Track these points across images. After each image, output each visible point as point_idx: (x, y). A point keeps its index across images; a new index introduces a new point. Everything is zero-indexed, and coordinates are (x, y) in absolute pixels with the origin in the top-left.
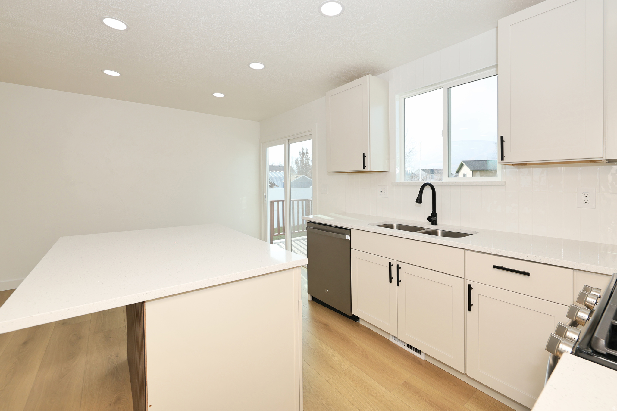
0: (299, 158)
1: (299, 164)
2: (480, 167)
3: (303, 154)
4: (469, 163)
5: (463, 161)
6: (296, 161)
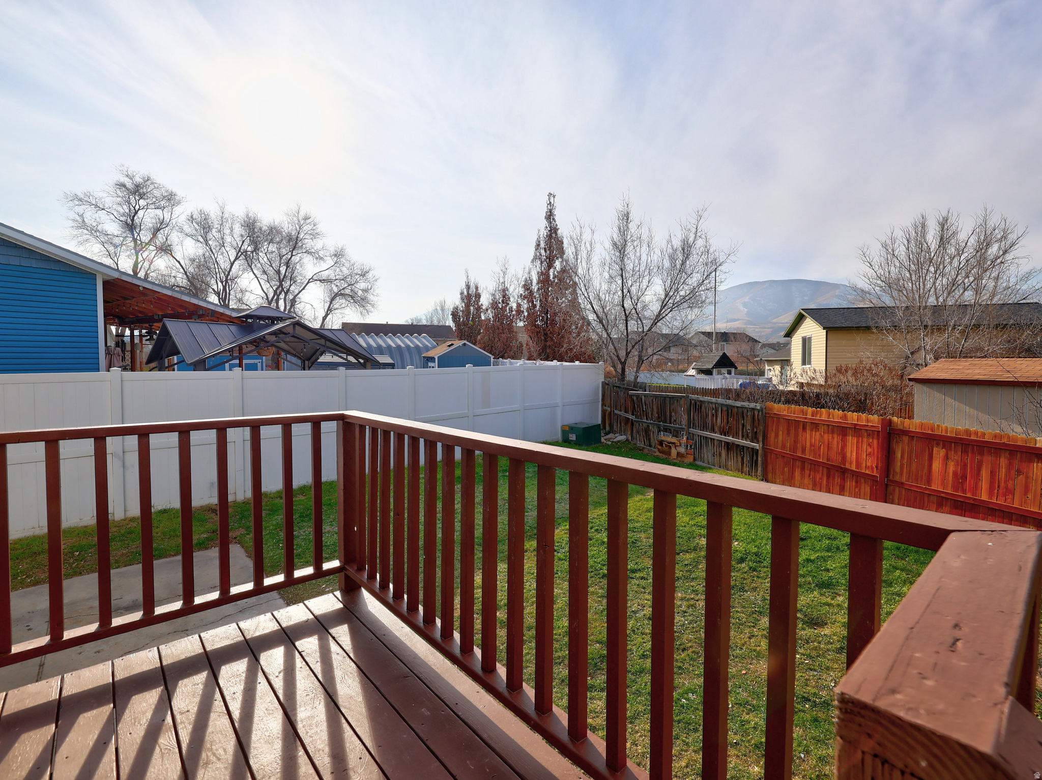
0: (461, 306)
1: (460, 319)
2: (843, 321)
3: (469, 296)
4: (818, 315)
5: (802, 309)
6: (453, 312)
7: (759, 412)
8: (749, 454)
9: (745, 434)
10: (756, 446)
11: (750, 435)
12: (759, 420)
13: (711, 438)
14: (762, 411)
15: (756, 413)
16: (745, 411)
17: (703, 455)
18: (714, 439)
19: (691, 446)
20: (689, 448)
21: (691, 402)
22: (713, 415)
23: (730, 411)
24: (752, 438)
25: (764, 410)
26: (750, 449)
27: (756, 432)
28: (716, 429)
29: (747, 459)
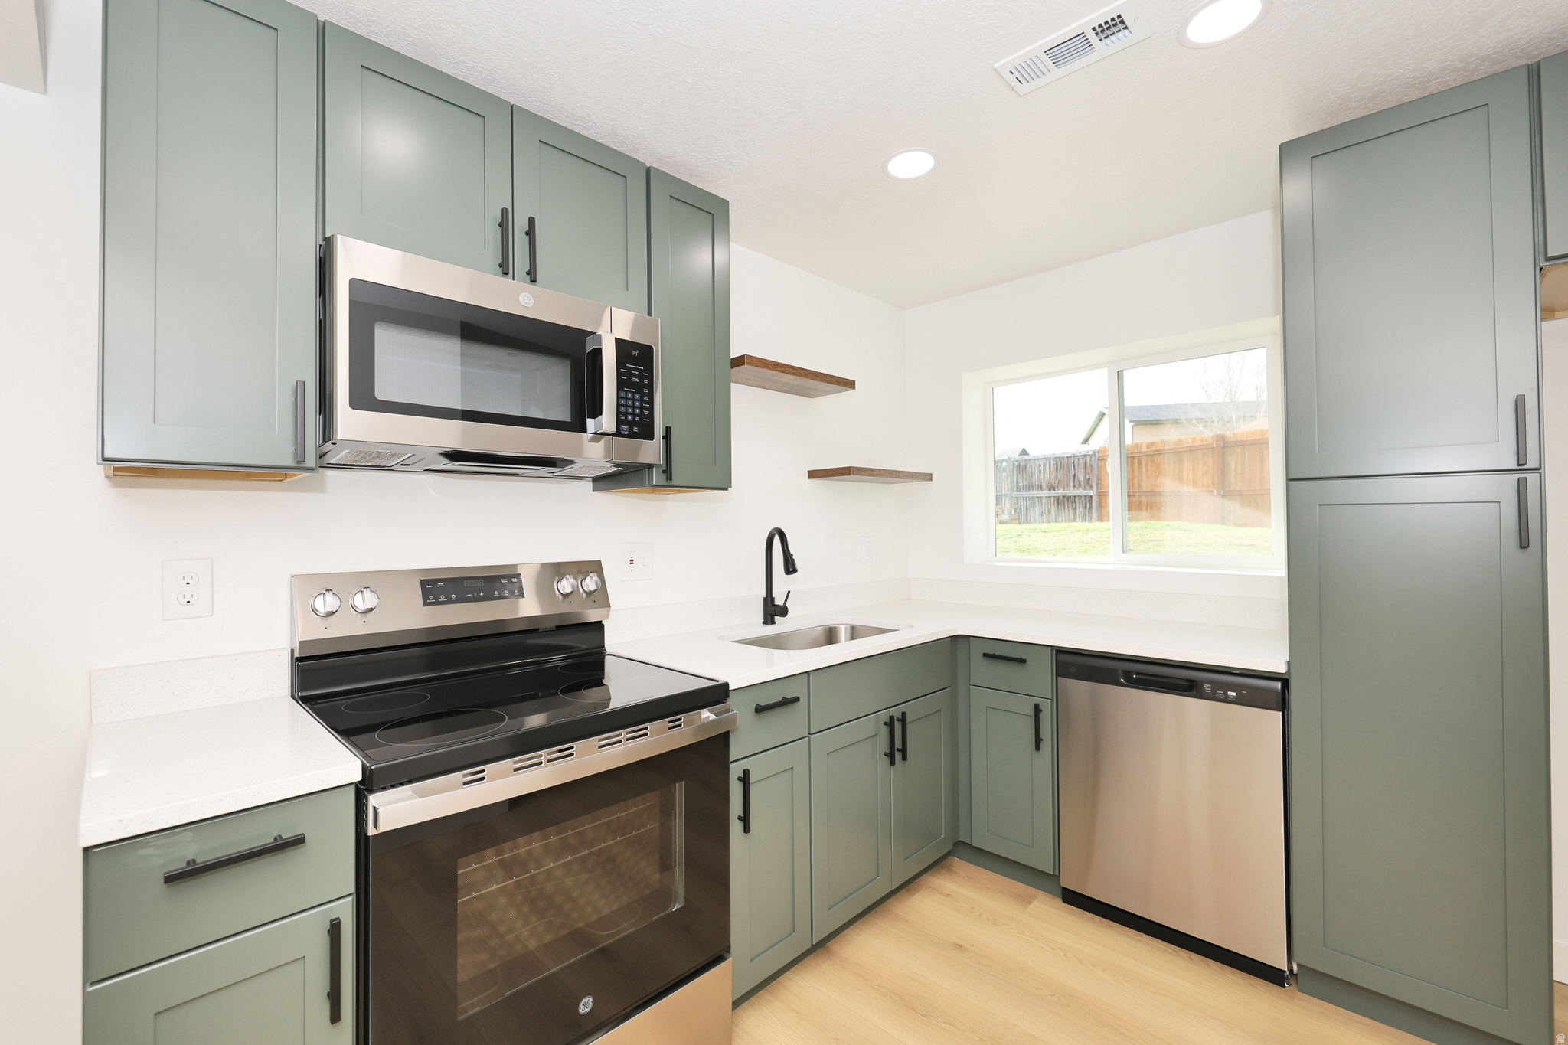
7: (1091, 457)
8: (1082, 503)
9: (1077, 483)
10: (1090, 493)
11: (1082, 483)
12: (1091, 466)
13: (1038, 497)
14: (1095, 455)
15: (1088, 459)
16: (1076, 460)
17: (1029, 518)
18: (1041, 497)
19: (1015, 511)
20: (1013, 512)
21: (1014, 465)
22: (1040, 472)
23: (1059, 464)
24: (1085, 486)
25: (1097, 455)
26: (1083, 498)
27: (1089, 479)
28: (1044, 487)
29: (1080, 509)
